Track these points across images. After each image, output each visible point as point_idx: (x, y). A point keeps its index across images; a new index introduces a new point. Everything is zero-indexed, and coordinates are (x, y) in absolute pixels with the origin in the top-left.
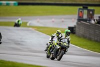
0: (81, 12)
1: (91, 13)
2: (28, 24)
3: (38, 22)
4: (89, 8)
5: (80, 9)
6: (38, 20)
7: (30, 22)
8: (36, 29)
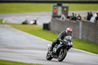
0: (55, 9)
1: (65, 9)
2: (4, 21)
3: (14, 19)
4: (64, 5)
5: (54, 6)
6: (14, 17)
7: (5, 19)
8: (12, 25)
